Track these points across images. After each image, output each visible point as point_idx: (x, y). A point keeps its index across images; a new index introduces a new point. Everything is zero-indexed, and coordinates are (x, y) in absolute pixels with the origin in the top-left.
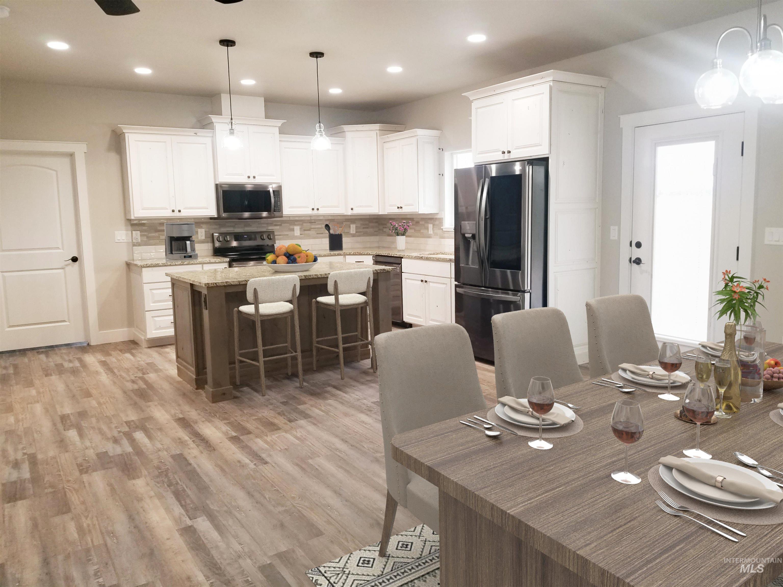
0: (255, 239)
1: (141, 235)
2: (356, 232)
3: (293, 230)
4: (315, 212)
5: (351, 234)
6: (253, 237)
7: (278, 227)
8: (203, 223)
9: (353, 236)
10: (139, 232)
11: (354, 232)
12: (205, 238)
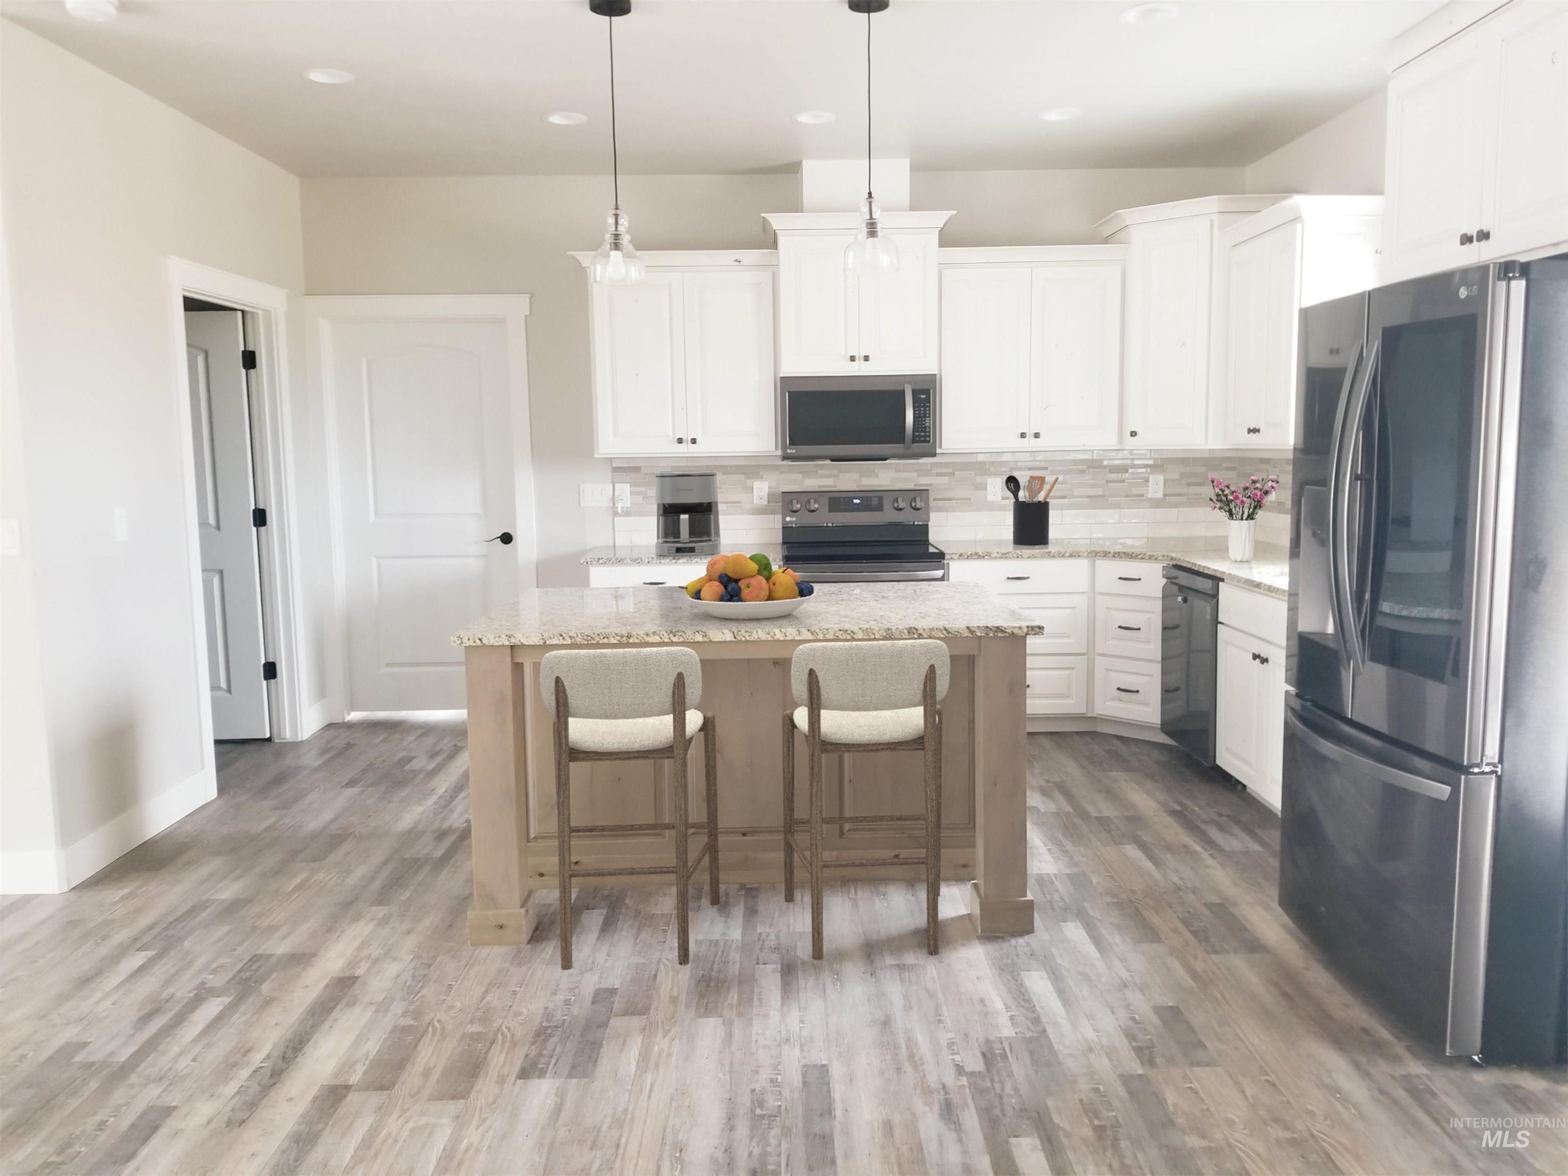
0: (879, 508)
1: (632, 493)
2: (1165, 495)
3: (984, 487)
4: (1030, 443)
5: (1151, 500)
6: (875, 502)
7: (944, 480)
8: (766, 467)
9: (1156, 504)
10: (629, 485)
11: (1160, 495)
12: (769, 502)
